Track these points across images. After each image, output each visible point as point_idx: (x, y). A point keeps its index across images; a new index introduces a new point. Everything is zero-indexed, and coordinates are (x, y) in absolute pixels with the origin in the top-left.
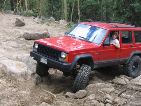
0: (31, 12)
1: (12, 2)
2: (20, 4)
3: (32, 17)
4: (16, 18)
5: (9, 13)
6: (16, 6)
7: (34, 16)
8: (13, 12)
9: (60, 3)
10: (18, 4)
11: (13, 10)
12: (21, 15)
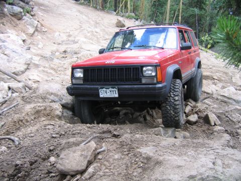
0: (133, 14)
1: (116, 3)
2: (122, 6)
3: (134, 20)
4: (118, 19)
5: (111, 14)
6: (119, 7)
7: (135, 18)
8: (115, 13)
9: (163, 9)
10: (121, 6)
11: (115, 11)
12: (123, 16)
